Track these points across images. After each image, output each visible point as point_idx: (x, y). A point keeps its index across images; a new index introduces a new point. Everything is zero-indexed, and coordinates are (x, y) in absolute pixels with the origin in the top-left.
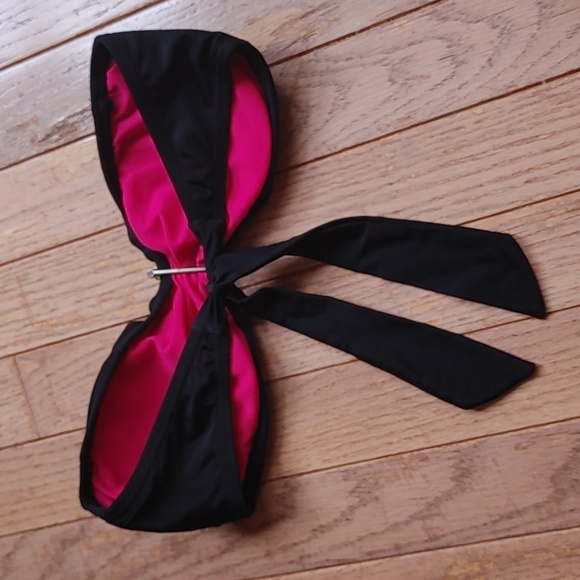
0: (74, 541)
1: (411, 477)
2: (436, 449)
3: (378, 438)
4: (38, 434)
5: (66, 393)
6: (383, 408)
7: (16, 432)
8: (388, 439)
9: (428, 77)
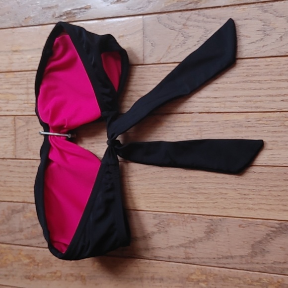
0: (18, 212)
1: (186, 226)
2: (201, 216)
3: (175, 203)
4: (16, 156)
5: (34, 141)
6: (182, 189)
7: (6, 152)
8: (180, 205)
9: (250, 37)
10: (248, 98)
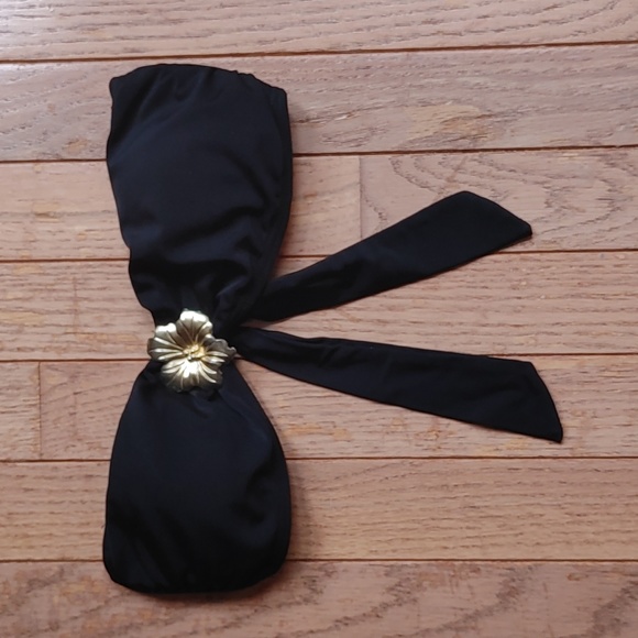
1: (457, 585)
2: (490, 563)
3: (434, 539)
4: (41, 455)
5: (92, 418)
6: (448, 511)
8: (445, 544)
10: (582, 328)
